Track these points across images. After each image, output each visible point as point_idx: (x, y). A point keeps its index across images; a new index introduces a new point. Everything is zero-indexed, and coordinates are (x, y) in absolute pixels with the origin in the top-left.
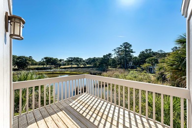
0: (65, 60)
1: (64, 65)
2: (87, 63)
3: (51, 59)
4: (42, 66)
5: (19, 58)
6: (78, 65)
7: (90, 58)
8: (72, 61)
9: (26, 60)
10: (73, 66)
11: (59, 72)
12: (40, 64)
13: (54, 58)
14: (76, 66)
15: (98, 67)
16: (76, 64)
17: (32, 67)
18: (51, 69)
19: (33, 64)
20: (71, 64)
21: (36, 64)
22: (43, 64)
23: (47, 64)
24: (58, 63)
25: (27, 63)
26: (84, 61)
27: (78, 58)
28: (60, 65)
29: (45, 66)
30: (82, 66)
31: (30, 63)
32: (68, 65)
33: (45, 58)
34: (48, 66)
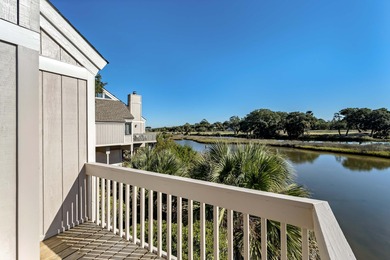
3: (360, 112)
4: (335, 133)
5: (290, 116)
9: (301, 119)
12: (336, 126)
17: (312, 133)
19: (313, 128)
21: (323, 128)
23: (349, 127)
24: (388, 122)
25: (303, 125)
29: (343, 132)
31: (308, 125)
33: (343, 113)
34: (351, 132)
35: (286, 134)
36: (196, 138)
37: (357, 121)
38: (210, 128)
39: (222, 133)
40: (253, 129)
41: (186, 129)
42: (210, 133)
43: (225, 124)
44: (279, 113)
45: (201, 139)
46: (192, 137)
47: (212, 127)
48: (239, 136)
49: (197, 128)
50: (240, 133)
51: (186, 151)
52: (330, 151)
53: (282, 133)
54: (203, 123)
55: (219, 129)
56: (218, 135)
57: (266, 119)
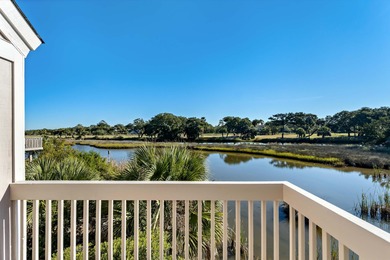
1: (263, 133)
2: (334, 129)
3: (235, 119)
4: (219, 136)
5: (189, 121)
6: (300, 133)
7: (345, 113)
8: (282, 123)
9: (197, 124)
10: (286, 136)
11: (249, 150)
12: (220, 130)
13: (242, 117)
14: (294, 136)
15: (381, 141)
16: (294, 132)
17: (205, 136)
18: (235, 141)
19: (205, 132)
20: (282, 131)
21: (211, 131)
22: (222, 132)
23: (229, 132)
24: (250, 128)
25: (199, 129)
26: (320, 122)
27: (301, 115)
28: (255, 133)
29: (225, 136)
30: (315, 136)
31: (202, 129)
32: (274, 132)
33: (226, 119)
34: (230, 135)
35: (186, 137)
36: (94, 142)
37: (234, 127)
38: (110, 131)
39: (125, 137)
40: (157, 132)
41: (79, 131)
42: (110, 137)
43: (128, 126)
44: (181, 118)
45: (101, 143)
46: (87, 142)
47: (112, 129)
48: (143, 140)
49: (94, 130)
50: (144, 136)
51: (92, 158)
52: (218, 151)
53: (182, 136)
54: (102, 125)
55: (121, 132)
56: (121, 139)
57: (170, 123)
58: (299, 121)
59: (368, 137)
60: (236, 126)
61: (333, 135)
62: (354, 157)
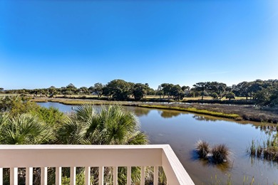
0: (191, 87)
1: (190, 96)
2: (237, 94)
3: (170, 86)
4: (158, 97)
5: (136, 86)
6: (214, 96)
7: (245, 83)
8: (202, 89)
9: (142, 88)
10: (205, 98)
11: (178, 108)
12: (159, 93)
13: (175, 84)
14: (210, 98)
15: (267, 103)
16: (211, 95)
17: (148, 97)
18: (169, 101)
19: (148, 94)
20: (202, 94)
21: (153, 94)
22: (160, 94)
23: (165, 94)
24: (180, 92)
25: (143, 92)
26: (228, 89)
27: (216, 83)
28: (183, 96)
29: (162, 97)
30: (224, 99)
31: (146, 92)
32: (197, 95)
33: (163, 85)
34: (166, 97)
35: (133, 97)
36: (63, 100)
37: (168, 91)
38: (76, 92)
39: (87, 96)
40: (112, 93)
41: (51, 92)
42: (76, 96)
43: (91, 88)
44: (130, 83)
45: (68, 101)
46: (57, 99)
47: (78, 91)
48: (101, 99)
49: (64, 91)
50: (102, 96)
51: (51, 113)
52: (156, 108)
54: (70, 87)
55: (85, 93)
56: (84, 98)
57: (122, 87)
58: (214, 88)
59: (259, 100)
60: (170, 90)
61: (236, 98)
62: (249, 114)
